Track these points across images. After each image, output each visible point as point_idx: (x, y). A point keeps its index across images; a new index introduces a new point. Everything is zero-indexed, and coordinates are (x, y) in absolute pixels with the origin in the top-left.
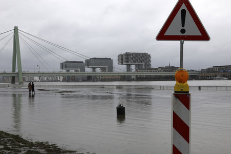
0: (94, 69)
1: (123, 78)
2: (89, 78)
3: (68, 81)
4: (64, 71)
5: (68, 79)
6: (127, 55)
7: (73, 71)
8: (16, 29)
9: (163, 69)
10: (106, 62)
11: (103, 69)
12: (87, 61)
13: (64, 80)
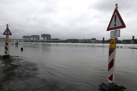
0: (34, 38)
1: (42, 41)
2: (32, 41)
3: (25, 42)
4: (24, 39)
5: (25, 41)
6: (44, 35)
7: (27, 39)
8: (7, 25)
9: (54, 39)
10: (37, 37)
11: (36, 39)
12: (31, 36)
13: (24, 42)
